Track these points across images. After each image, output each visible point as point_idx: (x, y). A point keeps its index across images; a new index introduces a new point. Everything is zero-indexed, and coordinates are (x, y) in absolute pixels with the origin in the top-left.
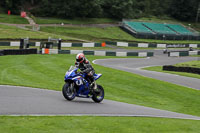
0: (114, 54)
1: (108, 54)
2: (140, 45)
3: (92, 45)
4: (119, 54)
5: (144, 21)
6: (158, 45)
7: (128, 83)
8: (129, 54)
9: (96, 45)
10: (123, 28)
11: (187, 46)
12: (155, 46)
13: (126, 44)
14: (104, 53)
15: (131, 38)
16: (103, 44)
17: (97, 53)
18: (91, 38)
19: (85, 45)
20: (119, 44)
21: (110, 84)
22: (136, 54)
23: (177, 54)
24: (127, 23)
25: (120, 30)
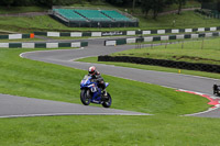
0: (44, 46)
1: (37, 46)
2: (73, 34)
3: (19, 36)
4: (49, 45)
5: (77, 8)
6: (94, 34)
7: (59, 77)
8: (61, 45)
9: (23, 36)
10: (53, 17)
11: (125, 33)
12: (90, 35)
13: (57, 34)
14: (32, 45)
15: (62, 27)
16: (32, 35)
17: (24, 45)
18: (17, 29)
19: (11, 37)
20: (50, 34)
21: (39, 79)
22: (69, 45)
23: (114, 43)
24: (57, 11)
25: (50, 19)
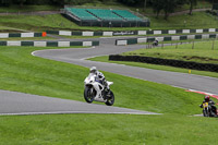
0: (55, 44)
1: (48, 44)
2: (84, 33)
3: (31, 35)
4: (61, 44)
5: (88, 7)
6: (105, 33)
7: (70, 76)
8: (72, 44)
9: (36, 35)
10: (65, 16)
11: (136, 33)
12: (101, 34)
13: (69, 33)
14: (44, 44)
15: (74, 26)
16: (44, 33)
17: (36, 44)
18: (29, 28)
19: (23, 35)
20: (62, 33)
21: (50, 78)
22: (81, 44)
23: (125, 42)
24: (69, 10)
25: (62, 18)
